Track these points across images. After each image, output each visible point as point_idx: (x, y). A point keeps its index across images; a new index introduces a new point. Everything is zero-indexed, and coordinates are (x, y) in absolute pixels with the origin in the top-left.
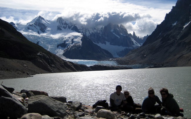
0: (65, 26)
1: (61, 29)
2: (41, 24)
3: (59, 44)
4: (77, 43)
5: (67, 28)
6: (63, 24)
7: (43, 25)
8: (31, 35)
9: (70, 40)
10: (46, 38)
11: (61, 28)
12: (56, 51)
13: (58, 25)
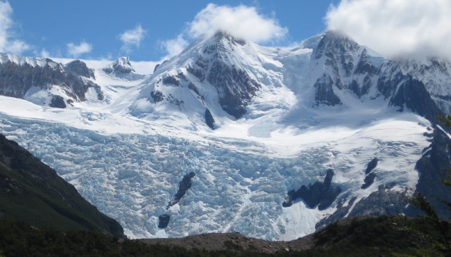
0: (360, 79)
1: (334, 101)
2: (227, 71)
3: (297, 187)
4: (393, 184)
5: (373, 91)
6: (347, 68)
7: (240, 76)
8: (158, 136)
9: (359, 167)
10: (236, 155)
11: (336, 91)
12: (274, 225)
13: (320, 75)
